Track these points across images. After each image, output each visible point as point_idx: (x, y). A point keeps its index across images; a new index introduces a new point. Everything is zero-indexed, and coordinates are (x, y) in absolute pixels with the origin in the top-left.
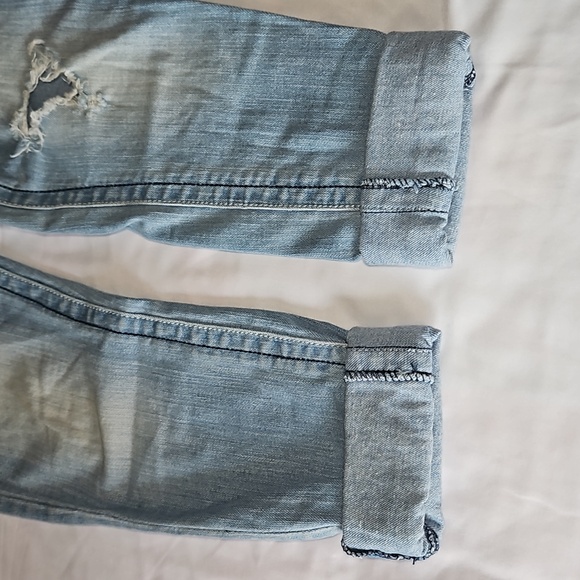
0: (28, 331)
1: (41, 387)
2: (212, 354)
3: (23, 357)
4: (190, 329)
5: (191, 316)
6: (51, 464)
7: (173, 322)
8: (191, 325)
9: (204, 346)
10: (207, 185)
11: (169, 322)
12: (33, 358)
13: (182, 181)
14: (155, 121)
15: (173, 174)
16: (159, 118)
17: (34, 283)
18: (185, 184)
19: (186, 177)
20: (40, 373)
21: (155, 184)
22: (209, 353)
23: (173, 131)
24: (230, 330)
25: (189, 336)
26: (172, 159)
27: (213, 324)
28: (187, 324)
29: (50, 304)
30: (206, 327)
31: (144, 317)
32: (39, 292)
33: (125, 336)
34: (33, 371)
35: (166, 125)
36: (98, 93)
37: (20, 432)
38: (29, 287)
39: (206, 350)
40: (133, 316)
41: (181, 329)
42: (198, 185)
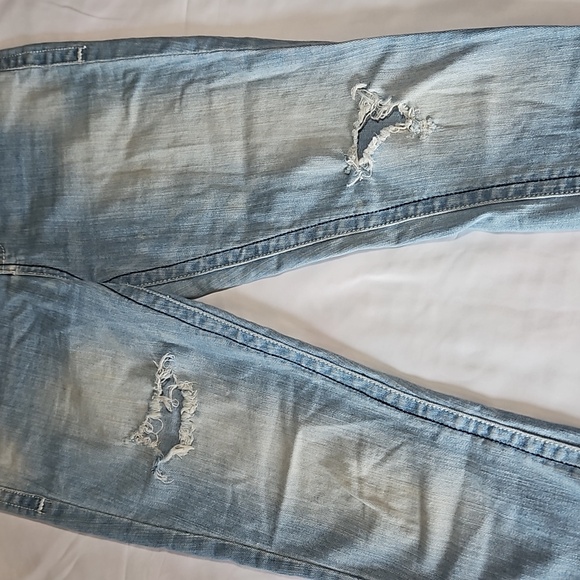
0: (348, 416)
1: (359, 468)
2: (546, 464)
3: (340, 438)
4: (527, 439)
5: (528, 428)
6: (367, 539)
7: (509, 430)
8: (528, 435)
9: (538, 455)
10: (550, 179)
11: (505, 429)
12: (351, 441)
13: (524, 180)
14: (490, 134)
15: (515, 176)
16: (492, 131)
17: (358, 376)
18: (528, 182)
19: (528, 176)
20: (359, 456)
21: (498, 186)
22: (543, 462)
23: (508, 140)
24: (568, 446)
25: (524, 445)
26: (510, 164)
27: (550, 438)
28: (523, 434)
29: (374, 395)
30: (544, 440)
31: (479, 420)
32: (364, 383)
33: (460, 433)
34: (351, 453)
35: (501, 136)
36: (428, 118)
37: (331, 506)
38: (352, 378)
39: (541, 460)
40: (470, 417)
41: (517, 437)
42: (541, 180)
